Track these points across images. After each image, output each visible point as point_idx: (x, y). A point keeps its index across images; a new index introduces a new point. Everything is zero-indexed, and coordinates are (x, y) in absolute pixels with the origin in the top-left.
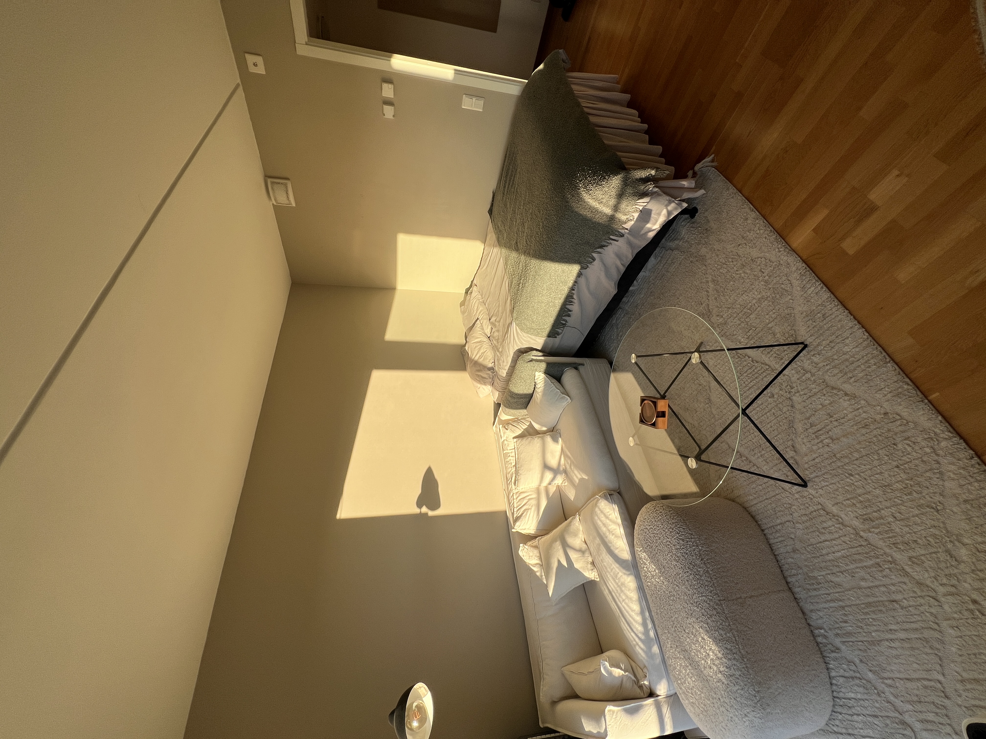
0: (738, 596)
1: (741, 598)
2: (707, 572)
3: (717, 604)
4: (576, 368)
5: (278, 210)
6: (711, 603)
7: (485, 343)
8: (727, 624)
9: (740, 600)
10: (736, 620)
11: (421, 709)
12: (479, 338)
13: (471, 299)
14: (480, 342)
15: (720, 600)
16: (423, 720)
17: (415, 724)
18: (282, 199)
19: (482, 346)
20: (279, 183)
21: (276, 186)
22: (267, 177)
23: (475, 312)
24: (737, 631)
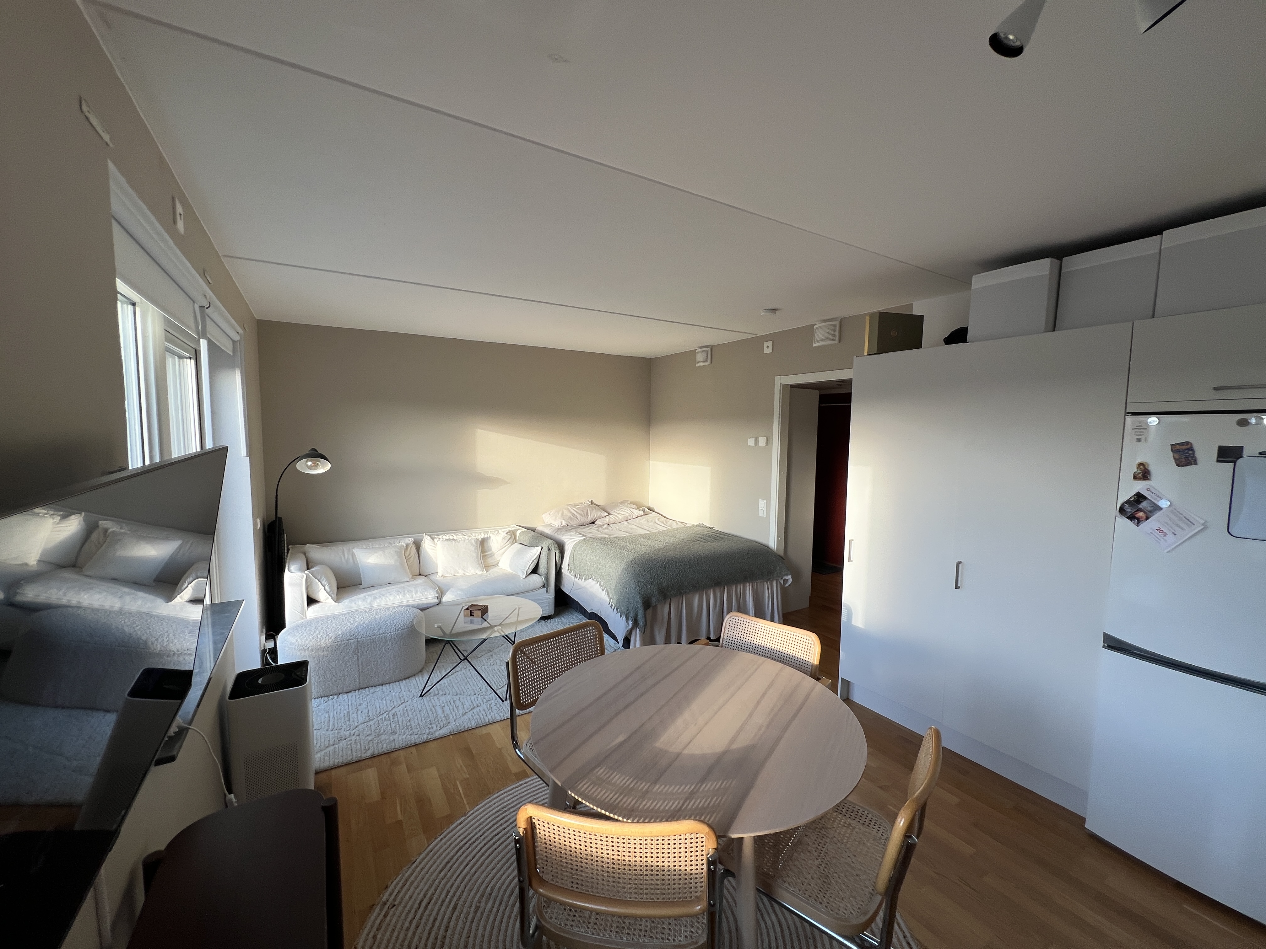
0: (359, 650)
1: (358, 652)
2: (374, 635)
3: (356, 637)
4: (544, 586)
5: (693, 353)
6: (357, 634)
7: (586, 519)
8: (345, 640)
9: (357, 651)
10: (346, 646)
11: (316, 467)
12: (591, 514)
13: (632, 510)
14: (587, 515)
15: (358, 638)
16: (310, 468)
17: (309, 463)
18: (700, 357)
19: (583, 516)
20: (707, 356)
21: (705, 353)
22: (712, 348)
23: (617, 512)
24: (340, 644)
